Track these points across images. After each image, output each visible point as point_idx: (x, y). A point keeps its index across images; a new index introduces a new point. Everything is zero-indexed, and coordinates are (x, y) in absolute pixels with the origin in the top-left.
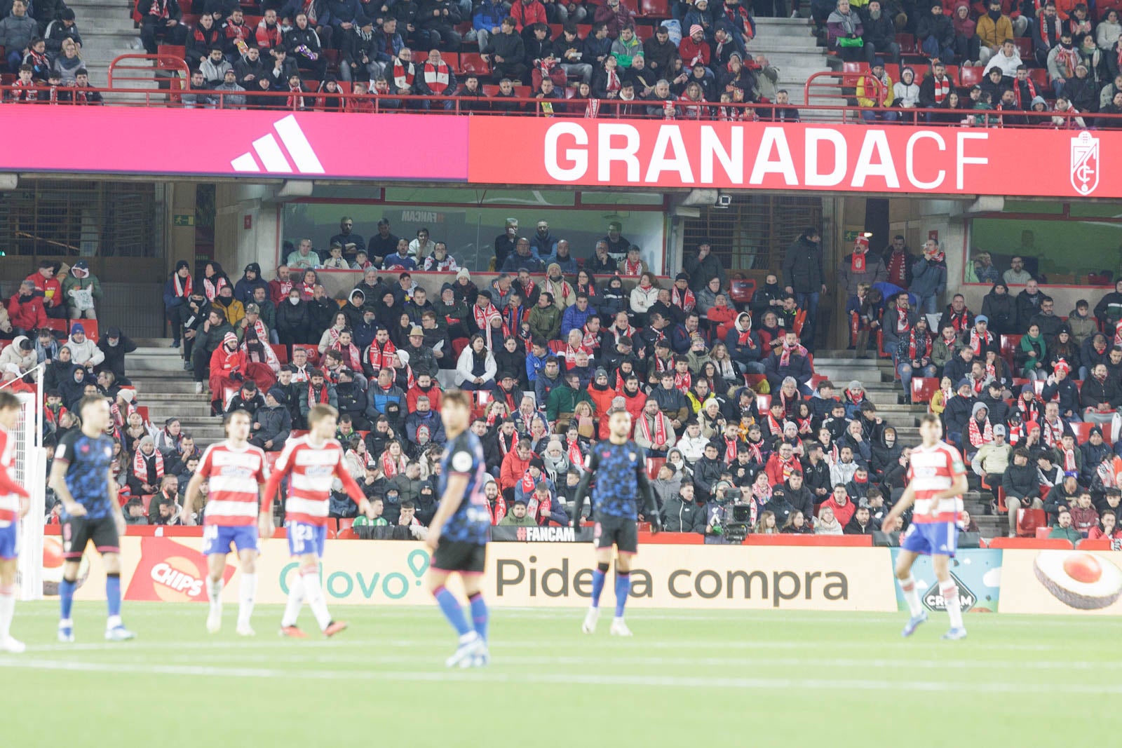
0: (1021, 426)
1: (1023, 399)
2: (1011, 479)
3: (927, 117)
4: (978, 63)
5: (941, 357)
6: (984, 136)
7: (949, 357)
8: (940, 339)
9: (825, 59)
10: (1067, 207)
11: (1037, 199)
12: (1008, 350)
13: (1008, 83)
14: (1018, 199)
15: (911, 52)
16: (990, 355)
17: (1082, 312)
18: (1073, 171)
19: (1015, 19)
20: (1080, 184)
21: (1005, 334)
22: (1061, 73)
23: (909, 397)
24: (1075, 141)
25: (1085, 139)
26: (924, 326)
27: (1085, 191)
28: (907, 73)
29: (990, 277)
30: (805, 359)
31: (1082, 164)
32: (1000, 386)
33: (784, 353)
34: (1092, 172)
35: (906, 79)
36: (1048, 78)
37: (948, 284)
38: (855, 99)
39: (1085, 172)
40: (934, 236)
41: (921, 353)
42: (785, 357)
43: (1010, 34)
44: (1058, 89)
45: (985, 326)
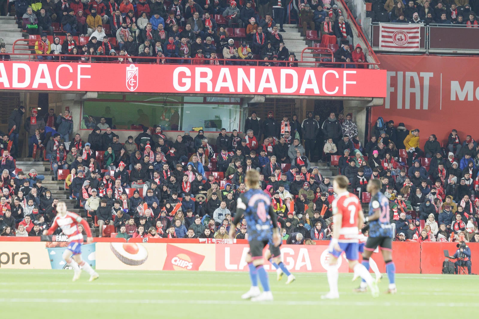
0: (104, 190)
1: (105, 178)
2: (100, 212)
3: (65, 58)
4: (87, 35)
5: (71, 161)
6: (89, 66)
7: (74, 161)
8: (70, 153)
9: (21, 34)
10: (124, 96)
11: (112, 93)
12: (99, 157)
13: (100, 43)
14: (103, 93)
15: (58, 30)
16: (92, 160)
17: (130, 141)
18: (127, 81)
19: (103, 16)
20: (130, 86)
21: (98, 151)
22: (122, 39)
23: (56, 178)
24: (128, 68)
25: (132, 67)
26: (63, 147)
27: (132, 90)
28: (57, 39)
29: (92, 126)
30: (12, 161)
31: (131, 78)
32: (96, 173)
33: (3, 159)
34: (135, 81)
35: (57, 42)
36: (117, 41)
37: (74, 129)
38: (34, 51)
39: (132, 81)
40: (67, 109)
41: (62, 159)
42: (4, 160)
43: (101, 23)
44: (121, 46)
45: (89, 147)
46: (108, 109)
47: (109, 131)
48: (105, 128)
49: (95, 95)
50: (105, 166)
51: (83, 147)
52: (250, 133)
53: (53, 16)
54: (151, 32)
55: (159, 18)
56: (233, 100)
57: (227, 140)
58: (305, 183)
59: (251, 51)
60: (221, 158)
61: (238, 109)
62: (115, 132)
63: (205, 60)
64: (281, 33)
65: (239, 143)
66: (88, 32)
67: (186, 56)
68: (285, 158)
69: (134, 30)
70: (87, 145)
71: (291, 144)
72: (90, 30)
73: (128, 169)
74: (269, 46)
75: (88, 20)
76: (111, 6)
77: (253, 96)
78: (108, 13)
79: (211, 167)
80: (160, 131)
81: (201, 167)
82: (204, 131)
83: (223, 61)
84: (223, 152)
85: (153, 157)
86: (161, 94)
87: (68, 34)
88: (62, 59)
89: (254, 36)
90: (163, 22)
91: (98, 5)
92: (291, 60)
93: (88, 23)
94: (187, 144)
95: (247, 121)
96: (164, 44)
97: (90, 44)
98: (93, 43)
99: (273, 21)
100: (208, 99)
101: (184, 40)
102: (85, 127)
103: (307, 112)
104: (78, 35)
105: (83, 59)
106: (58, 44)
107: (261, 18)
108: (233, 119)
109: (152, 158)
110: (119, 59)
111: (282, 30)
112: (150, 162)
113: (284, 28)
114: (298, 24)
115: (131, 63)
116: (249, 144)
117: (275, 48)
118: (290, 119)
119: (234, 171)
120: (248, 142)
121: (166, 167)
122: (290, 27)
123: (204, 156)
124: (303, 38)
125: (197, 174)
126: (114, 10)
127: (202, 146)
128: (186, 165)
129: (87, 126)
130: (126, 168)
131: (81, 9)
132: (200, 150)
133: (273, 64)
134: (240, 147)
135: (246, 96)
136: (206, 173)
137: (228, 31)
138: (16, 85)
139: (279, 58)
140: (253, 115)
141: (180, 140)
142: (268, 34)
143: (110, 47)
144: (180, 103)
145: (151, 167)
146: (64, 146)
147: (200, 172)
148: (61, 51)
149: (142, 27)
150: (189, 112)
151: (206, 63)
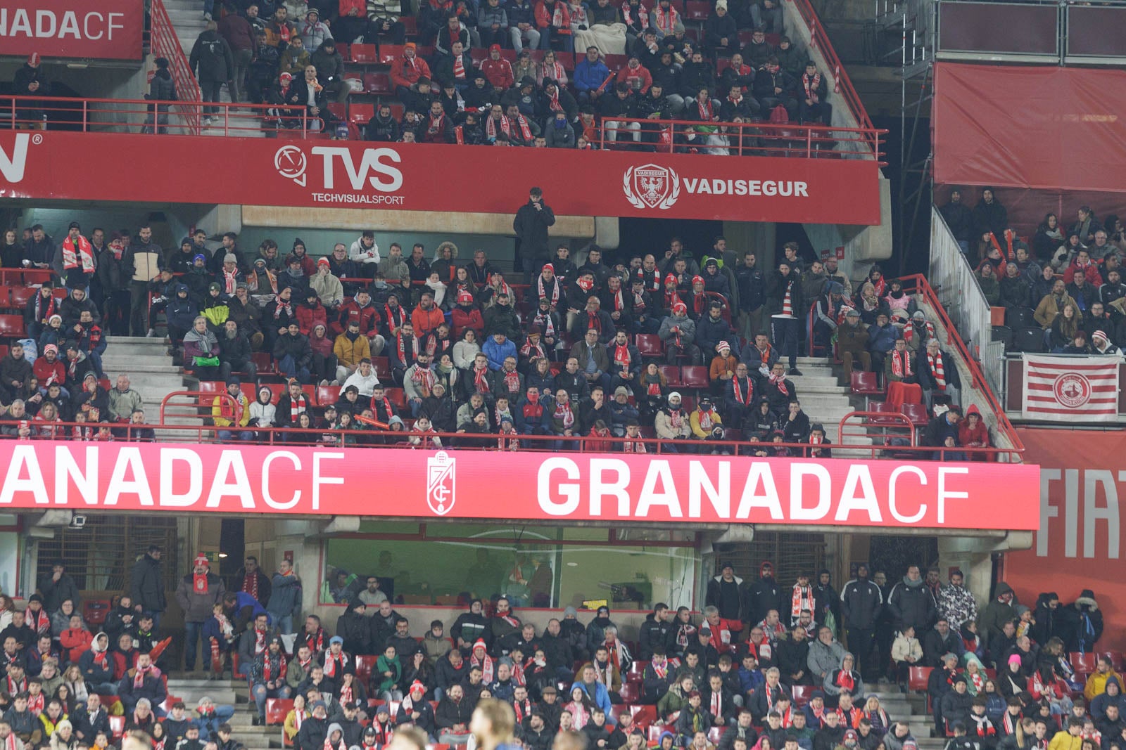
3: (283, 437)
4: (335, 382)
5: (297, 678)
6: (340, 455)
7: (303, 678)
8: (295, 660)
9: (181, 378)
10: (423, 527)
11: (393, 520)
12: (363, 671)
13: (364, 402)
14: (374, 519)
15: (267, 371)
16: (348, 678)
17: (437, 633)
18: (429, 491)
19: (372, 338)
20: (436, 504)
21: (360, 655)
22: (417, 391)
23: (263, 719)
24: (431, 461)
25: (442, 458)
26: (278, 647)
27: (441, 511)
28: (264, 393)
29: (346, 597)
30: (159, 680)
31: (438, 484)
32: (355, 707)
33: (137, 674)
34: (448, 492)
35: (263, 399)
36: (405, 397)
37: (304, 605)
38: (211, 418)
39: (441, 492)
40: (289, 557)
41: (275, 674)
42: (139, 678)
43: (367, 354)
44: (415, 408)
45: (340, 647)
46: (385, 556)
47: (386, 609)
48: (375, 603)
49: (353, 525)
50: (377, 691)
51: (326, 645)
53: (254, 338)
54: (486, 376)
55: (504, 343)
56: (678, 537)
57: (664, 631)
58: (849, 731)
59: (720, 421)
60: (652, 673)
61: (691, 558)
62: (401, 611)
63: (614, 443)
64: (792, 379)
65: (693, 638)
66: (338, 375)
67: (568, 433)
68: (800, 674)
69: (445, 371)
70: (335, 643)
71: (813, 640)
72: (342, 370)
73: (433, 698)
74: (764, 409)
75: (337, 349)
76: (390, 313)
77: (725, 527)
78: (385, 331)
79: (626, 694)
80: (507, 609)
81: (603, 695)
82: (610, 608)
83: (655, 445)
84: (657, 659)
85: (491, 671)
86: (509, 522)
87: (290, 380)
88: (276, 439)
89: (728, 385)
90: (514, 353)
91: (361, 311)
92: (815, 441)
93: (339, 355)
94: (570, 640)
95: (712, 586)
96: (516, 402)
97: (342, 404)
98: (348, 401)
99: (773, 350)
100: (621, 534)
101: (562, 393)
102: (330, 599)
104: (314, 381)
105: (326, 438)
106: (267, 404)
107: (743, 341)
108: (678, 581)
109: (488, 675)
110: (411, 438)
111: (794, 372)
113: (798, 367)
114: (831, 356)
115: (437, 448)
117: (778, 414)
118: (814, 581)
119: (680, 702)
121: (520, 693)
122: (814, 365)
123: (610, 667)
124: (842, 389)
126: (398, 323)
127: (604, 644)
128: (568, 689)
129: (335, 597)
130: (428, 696)
131: (321, 322)
132: (601, 655)
133: (772, 452)
134: (695, 646)
135: (710, 527)
136: (614, 709)
137: (667, 372)
138: (170, 500)
139: (787, 437)
140: (725, 572)
141: (555, 629)
142: (761, 379)
143: (389, 410)
144: (553, 542)
145: (485, 694)
146: (281, 643)
147: (601, 706)
148: (274, 420)
149: (463, 363)
150: (575, 564)
151: (615, 448)
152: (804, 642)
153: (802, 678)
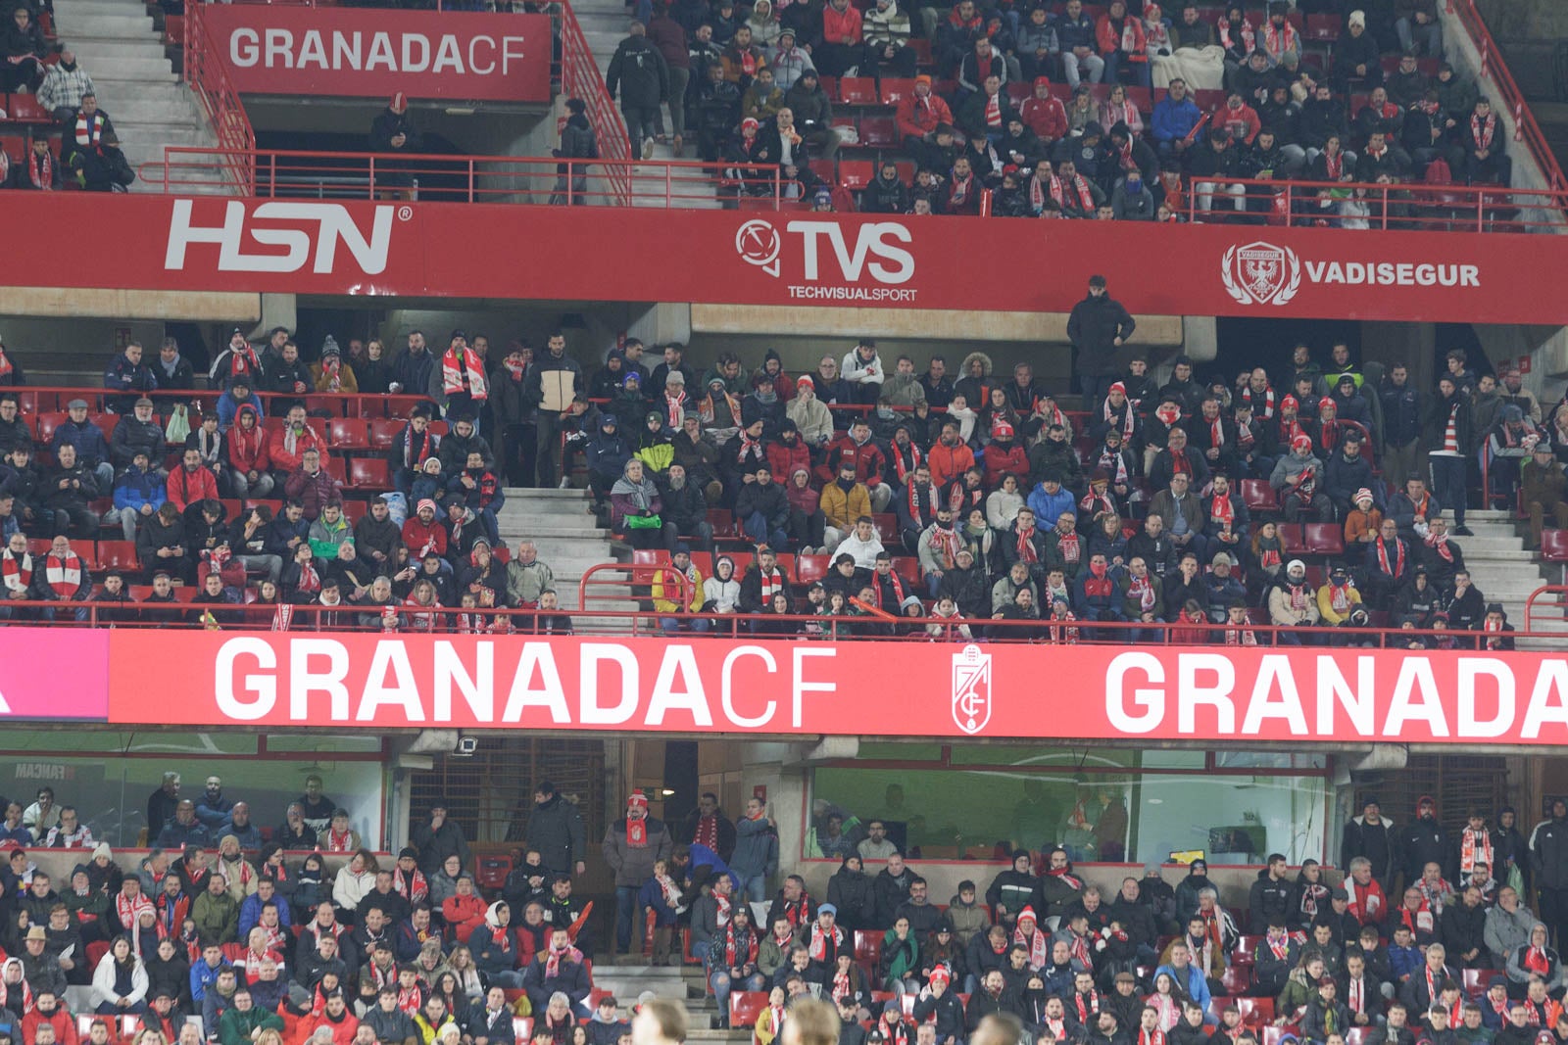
1: (886, 1020)
3: (751, 626)
4: (822, 549)
5: (772, 963)
6: (831, 652)
7: (781, 963)
8: (770, 938)
9: (608, 546)
10: (946, 751)
11: (906, 741)
12: (864, 952)
13: (864, 577)
14: (878, 740)
15: (729, 534)
16: (844, 962)
17: (967, 898)
18: (955, 700)
19: (873, 487)
20: (964, 719)
21: (860, 930)
22: (937, 561)
23: (726, 1019)
24: (957, 659)
25: (972, 655)
26: (746, 919)
27: (971, 728)
28: (724, 565)
29: (840, 849)
30: (580, 967)
31: (968, 691)
32: (854, 1003)
33: (551, 958)
34: (982, 701)
35: (722, 573)
36: (920, 570)
37: (781, 860)
38: (650, 601)
39: (972, 702)
40: (760, 794)
41: (742, 958)
42: (553, 963)
43: (867, 509)
44: (934, 584)
45: (832, 920)
46: (895, 792)
47: (896, 864)
48: (881, 857)
49: (849, 748)
50: (885, 980)
51: (813, 917)
52: (1361, 868)
53: (709, 488)
54: (1033, 539)
55: (1058, 494)
56: (1302, 762)
57: (1283, 893)
58: (1543, 1032)
59: (1359, 600)
60: (1267, 953)
61: (1320, 792)
62: (916, 868)
63: (1211, 631)
64: (1459, 540)
65: (1325, 904)
66: (827, 540)
67: (1147, 617)
68: (1474, 952)
69: (976, 533)
70: (826, 913)
71: (1491, 904)
72: (832, 532)
74: (1421, 583)
75: (824, 503)
76: (897, 452)
77: (1368, 748)
78: (892, 478)
79: (1232, 982)
80: (1064, 864)
81: (1198, 984)
82: (1208, 862)
83: (1270, 633)
84: (1273, 932)
85: (1043, 952)
86: (1067, 743)
87: (759, 548)
88: (741, 629)
89: (1370, 550)
90: (1072, 507)
91: (858, 450)
92: (1492, 628)
93: (828, 512)
94: (1153, 907)
95: (1350, 830)
96: (1075, 575)
97: (833, 580)
98: (840, 575)
99: (1433, 500)
100: (1223, 759)
101: (1138, 563)
102: (818, 853)
103: (1544, 798)
104: (793, 548)
105: (811, 628)
106: (728, 580)
107: (1391, 489)
108: (1302, 824)
109: (1039, 956)
110: (929, 627)
111: (1461, 531)
112: (1033, 968)
113: (1467, 524)
114: (1514, 508)
115: (965, 641)
116: (1357, 904)
117: (1440, 590)
118: (1492, 824)
119: (1306, 994)
120: (1352, 899)
121: (1084, 981)
122: (1489, 520)
123: (1209, 944)
124: (1529, 554)
125: (1185, 1004)
126: (909, 467)
127: (1198, 912)
128: (1150, 975)
129: (824, 848)
131: (802, 465)
132: (1196, 928)
133: (1432, 643)
134: (1326, 915)
135: (1347, 748)
136: (1215, 1003)
137: (1285, 532)
138: (593, 715)
139: (1453, 621)
140: (1368, 810)
141: (1131, 893)
143: (898, 588)
144: (1128, 770)
145: (1035, 983)
146: (750, 914)
147: (1196, 999)
148: (738, 603)
149: (1000, 521)
150: (1159, 801)
151: (1213, 639)
152: (1479, 908)
153: (1478, 956)
